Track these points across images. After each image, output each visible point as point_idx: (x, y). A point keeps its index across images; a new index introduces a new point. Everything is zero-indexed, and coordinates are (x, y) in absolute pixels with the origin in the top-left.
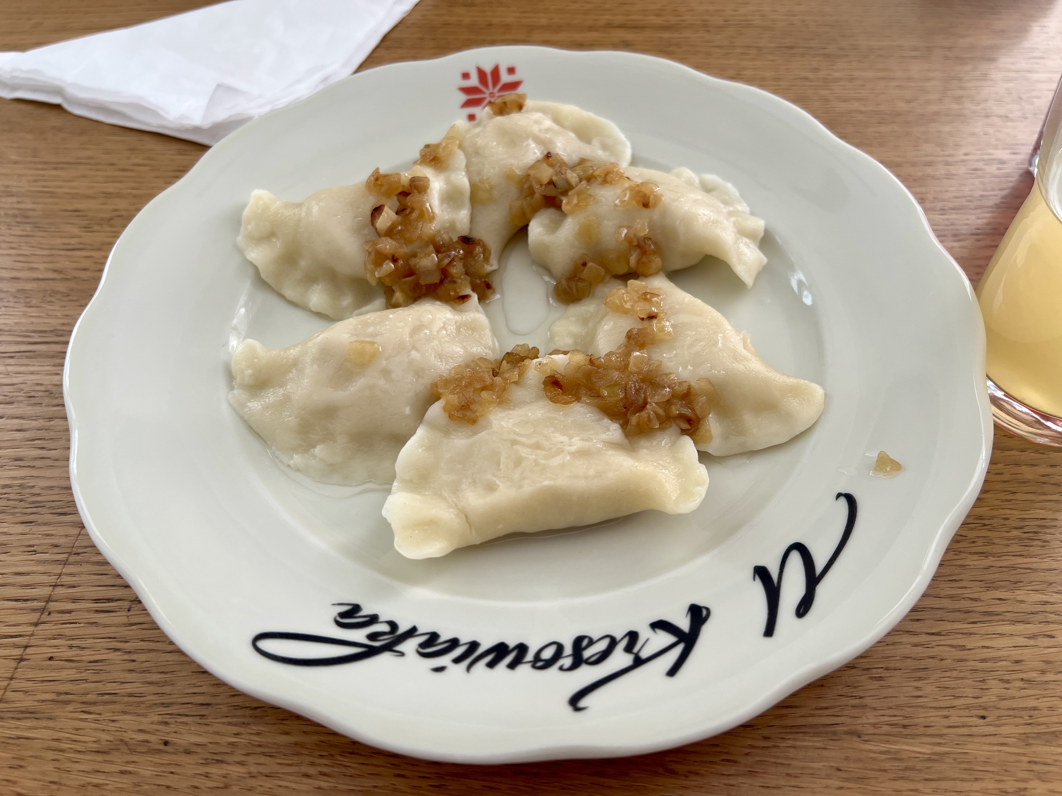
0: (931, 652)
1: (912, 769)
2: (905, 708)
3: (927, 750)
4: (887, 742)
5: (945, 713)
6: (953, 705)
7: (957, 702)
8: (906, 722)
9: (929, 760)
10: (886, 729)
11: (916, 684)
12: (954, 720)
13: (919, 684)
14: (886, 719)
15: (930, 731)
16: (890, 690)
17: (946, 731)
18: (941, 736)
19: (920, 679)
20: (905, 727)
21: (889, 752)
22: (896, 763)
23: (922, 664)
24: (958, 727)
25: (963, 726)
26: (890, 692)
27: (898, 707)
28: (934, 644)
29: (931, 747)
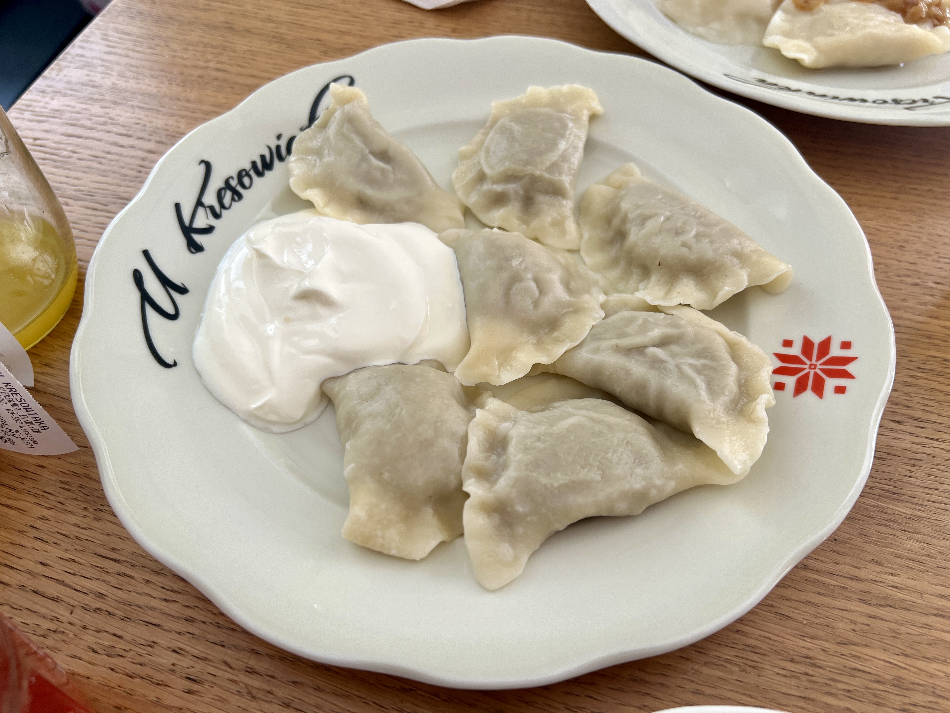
0: (926, 450)
1: (894, 521)
2: (897, 482)
3: (909, 512)
4: (878, 500)
5: (929, 491)
6: (936, 488)
7: (939, 486)
8: (896, 490)
9: (909, 518)
10: (878, 491)
11: (909, 468)
12: (934, 497)
13: (912, 469)
14: (881, 485)
15: (913, 500)
16: (888, 468)
17: (927, 503)
18: (921, 505)
19: (914, 465)
20: (894, 493)
21: (878, 507)
22: (882, 515)
23: (918, 456)
24: (937, 502)
25: (941, 503)
26: (888, 469)
27: (891, 480)
28: (931, 445)
29: (912, 510)
